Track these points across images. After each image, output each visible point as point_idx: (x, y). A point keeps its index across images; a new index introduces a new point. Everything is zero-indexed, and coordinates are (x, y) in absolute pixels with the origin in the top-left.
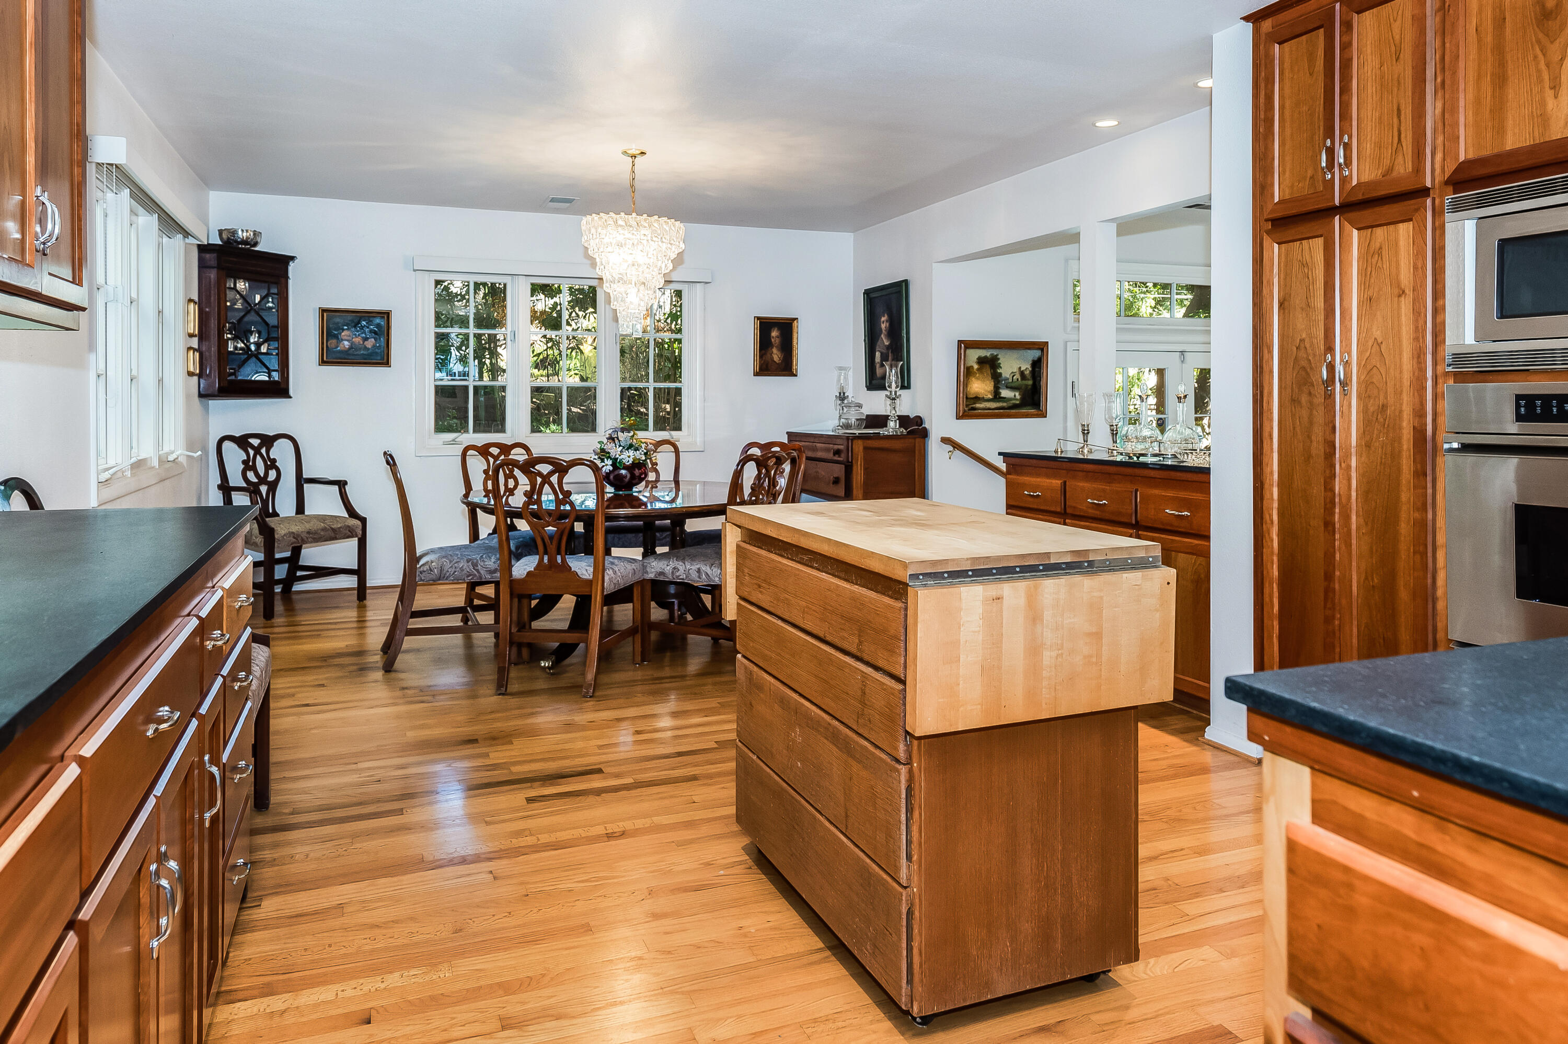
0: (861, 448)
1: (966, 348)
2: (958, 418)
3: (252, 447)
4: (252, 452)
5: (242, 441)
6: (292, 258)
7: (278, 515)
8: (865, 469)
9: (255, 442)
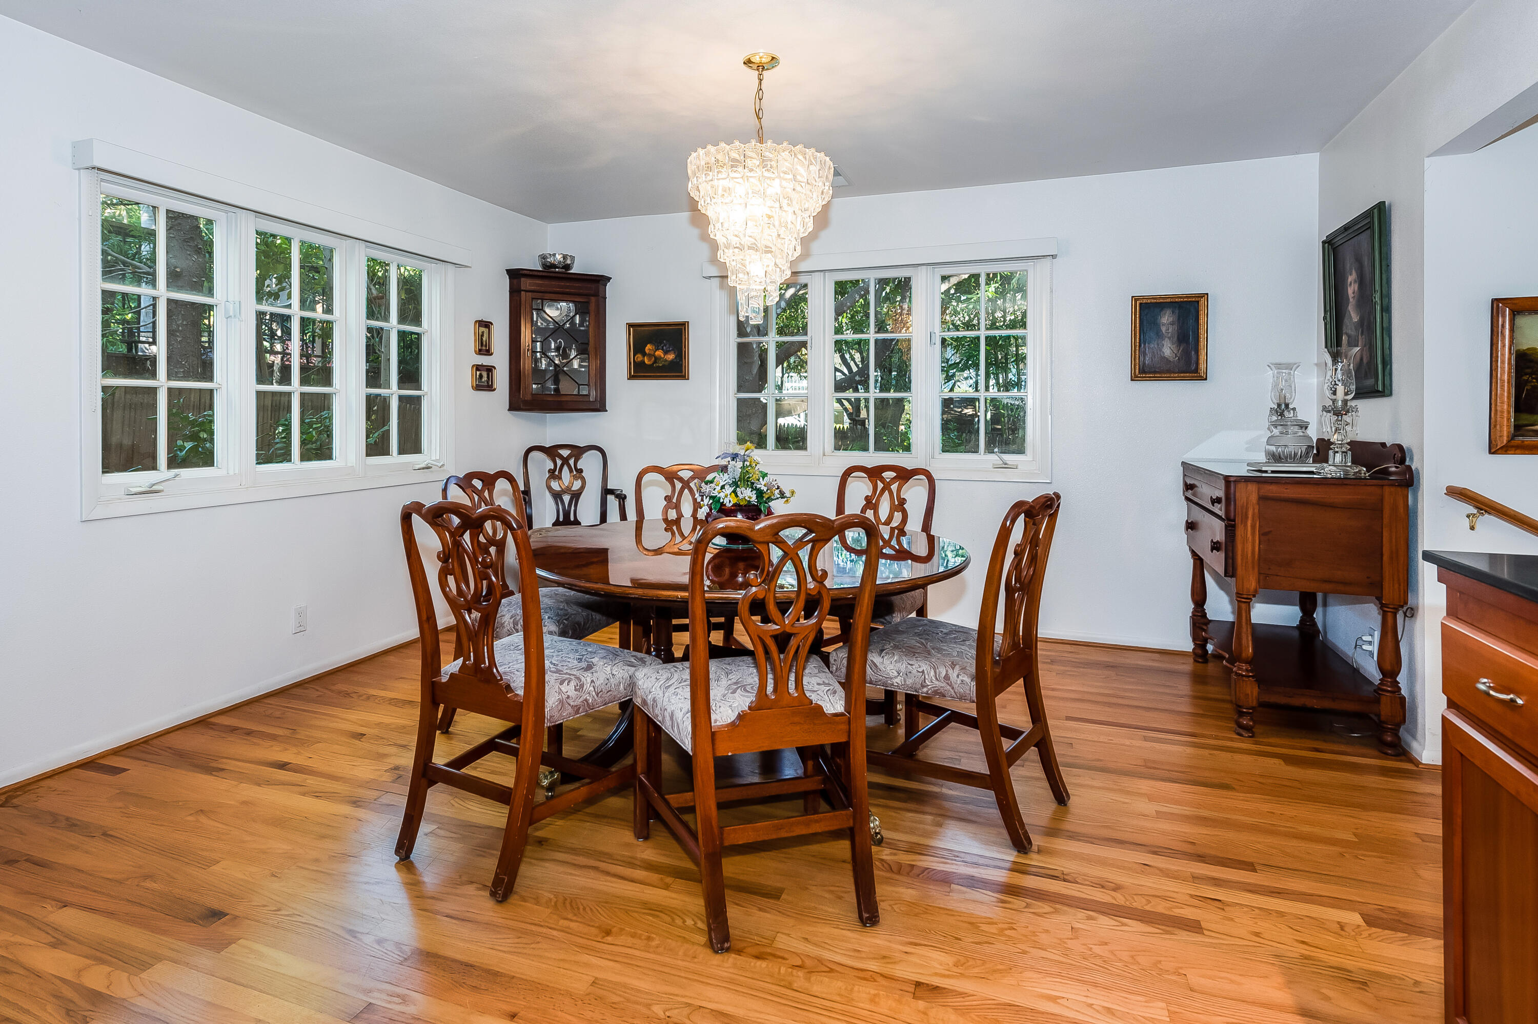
0: (1254, 498)
1: (1515, 313)
2: (1494, 449)
3: (561, 457)
4: (559, 462)
5: (551, 452)
6: (609, 279)
7: (579, 523)
8: (1263, 534)
9: (565, 453)
